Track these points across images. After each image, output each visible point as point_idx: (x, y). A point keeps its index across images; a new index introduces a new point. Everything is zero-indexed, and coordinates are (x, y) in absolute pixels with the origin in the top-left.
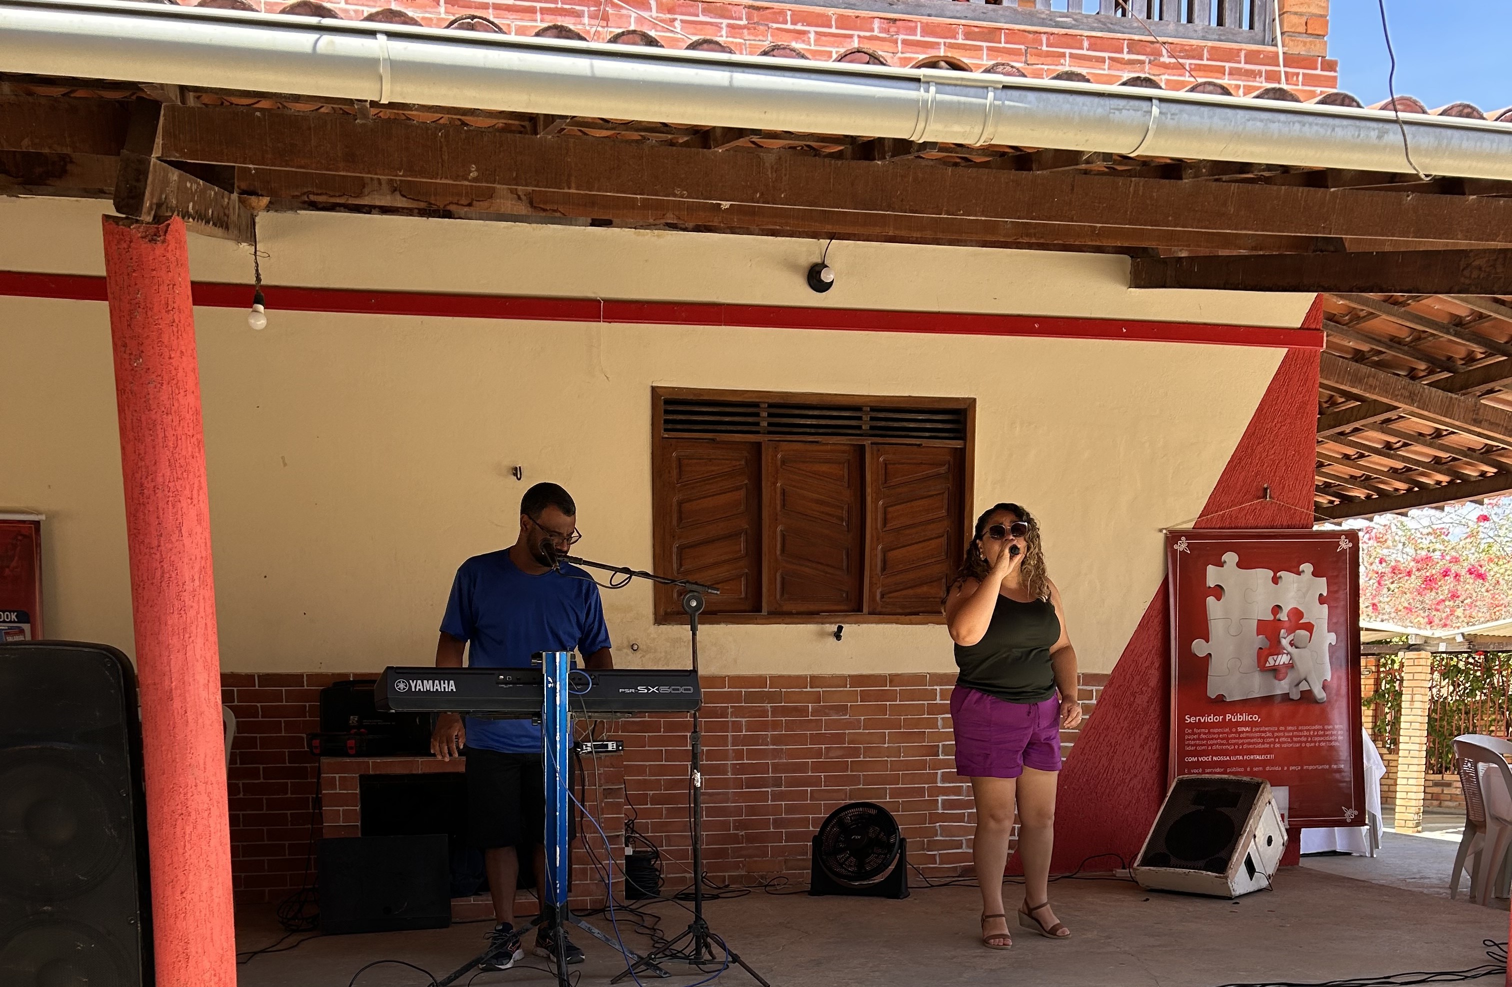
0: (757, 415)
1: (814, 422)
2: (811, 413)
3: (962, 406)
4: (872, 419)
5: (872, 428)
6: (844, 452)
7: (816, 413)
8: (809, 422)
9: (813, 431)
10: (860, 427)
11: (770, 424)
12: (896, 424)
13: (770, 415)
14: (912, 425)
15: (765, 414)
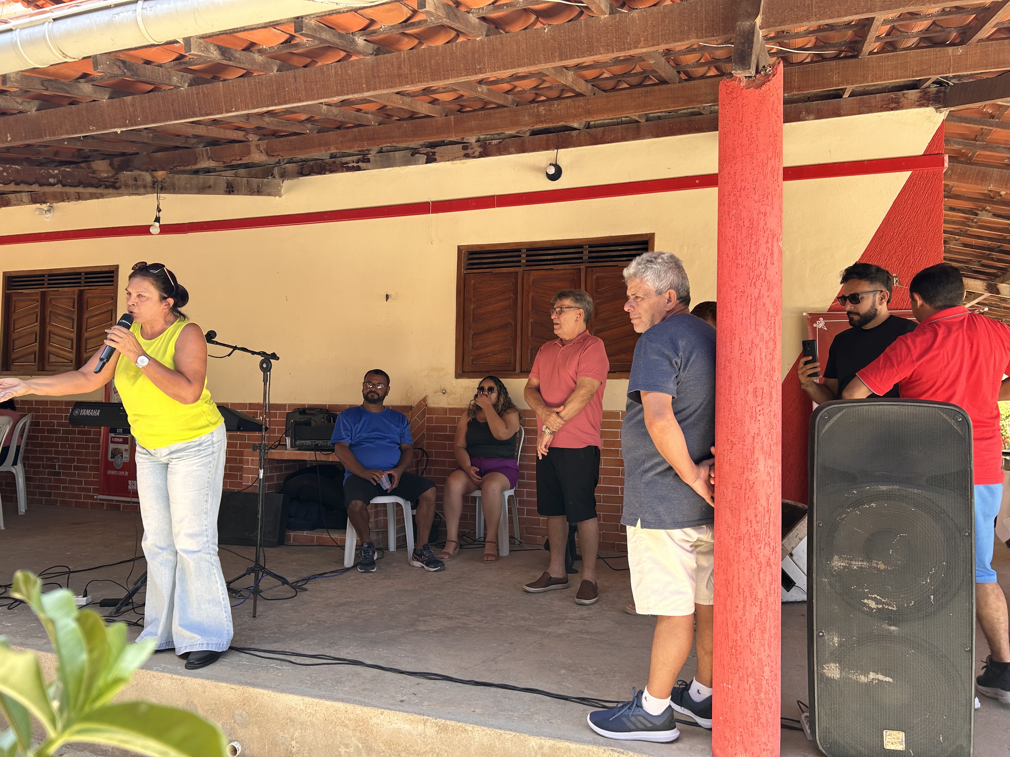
0: (520, 256)
1: (552, 257)
2: (551, 252)
3: (645, 239)
4: (590, 252)
5: (589, 258)
6: (571, 274)
7: (554, 252)
8: (549, 257)
9: (551, 263)
10: (582, 258)
11: (527, 261)
12: (604, 254)
13: (527, 256)
14: (614, 254)
15: (524, 256)
